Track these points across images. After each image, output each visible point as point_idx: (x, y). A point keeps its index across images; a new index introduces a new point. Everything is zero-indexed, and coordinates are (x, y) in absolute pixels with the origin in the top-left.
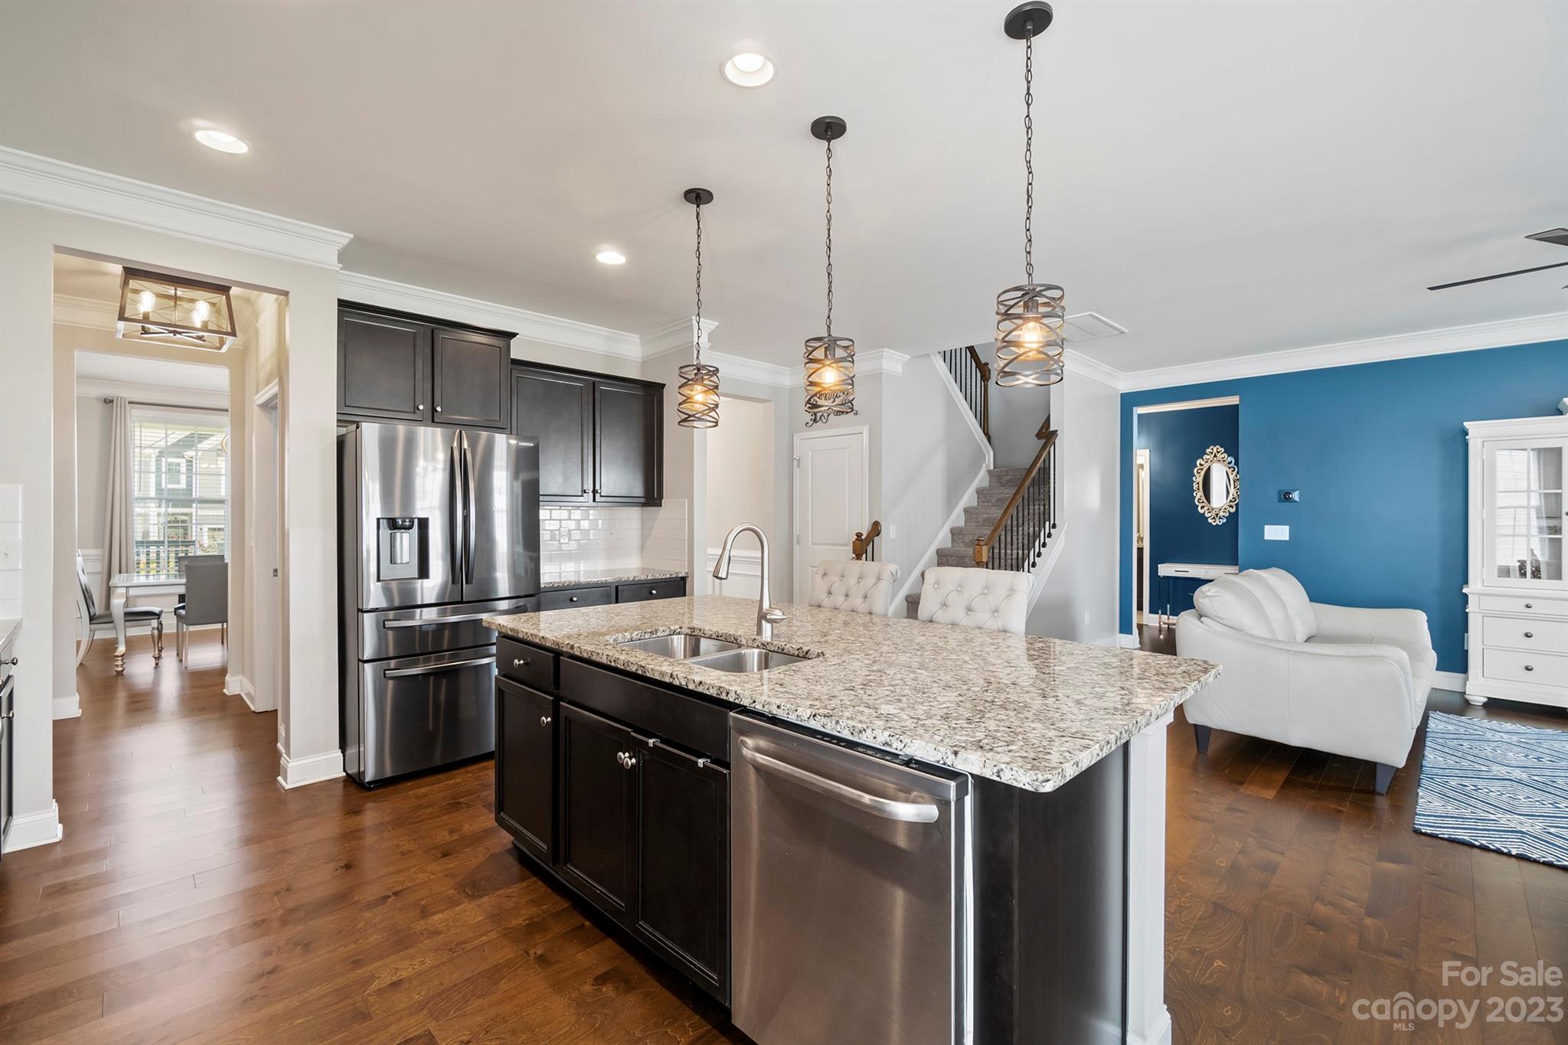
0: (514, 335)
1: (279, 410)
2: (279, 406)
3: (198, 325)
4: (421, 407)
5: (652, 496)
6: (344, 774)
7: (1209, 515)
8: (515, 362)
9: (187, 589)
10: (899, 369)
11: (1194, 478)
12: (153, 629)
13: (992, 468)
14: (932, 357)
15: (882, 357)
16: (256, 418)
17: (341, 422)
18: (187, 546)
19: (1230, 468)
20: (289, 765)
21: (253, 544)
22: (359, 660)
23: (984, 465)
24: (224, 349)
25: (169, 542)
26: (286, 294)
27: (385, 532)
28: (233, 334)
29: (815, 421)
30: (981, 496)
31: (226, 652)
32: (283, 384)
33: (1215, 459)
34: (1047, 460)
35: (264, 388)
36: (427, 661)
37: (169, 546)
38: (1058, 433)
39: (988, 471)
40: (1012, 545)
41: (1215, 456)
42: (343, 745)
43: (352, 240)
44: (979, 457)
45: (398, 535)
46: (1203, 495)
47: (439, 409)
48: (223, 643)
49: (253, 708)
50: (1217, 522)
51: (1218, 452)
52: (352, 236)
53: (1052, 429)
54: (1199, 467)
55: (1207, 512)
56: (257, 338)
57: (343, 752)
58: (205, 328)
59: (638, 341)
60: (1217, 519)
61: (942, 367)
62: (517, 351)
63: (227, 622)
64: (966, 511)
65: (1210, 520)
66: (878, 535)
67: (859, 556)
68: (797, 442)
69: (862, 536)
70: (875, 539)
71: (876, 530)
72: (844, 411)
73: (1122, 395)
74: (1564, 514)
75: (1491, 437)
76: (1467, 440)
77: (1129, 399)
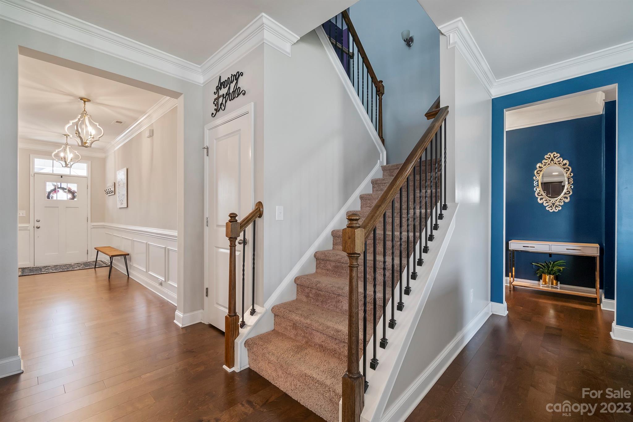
7: (547, 204)
11: (534, 178)
13: (385, 164)
15: (263, 25)
19: (564, 169)
23: (379, 161)
29: (218, 111)
30: (376, 186)
33: (552, 162)
34: (438, 135)
38: (449, 109)
39: (382, 166)
40: (401, 226)
41: (552, 160)
44: (373, 155)
46: (541, 190)
50: (554, 210)
51: (555, 157)
53: (442, 106)
54: (538, 169)
55: (545, 202)
60: (554, 207)
64: (362, 197)
65: (547, 209)
66: (260, 216)
67: (232, 240)
68: (207, 132)
69: (237, 218)
70: (258, 220)
71: (258, 212)
72: (238, 92)
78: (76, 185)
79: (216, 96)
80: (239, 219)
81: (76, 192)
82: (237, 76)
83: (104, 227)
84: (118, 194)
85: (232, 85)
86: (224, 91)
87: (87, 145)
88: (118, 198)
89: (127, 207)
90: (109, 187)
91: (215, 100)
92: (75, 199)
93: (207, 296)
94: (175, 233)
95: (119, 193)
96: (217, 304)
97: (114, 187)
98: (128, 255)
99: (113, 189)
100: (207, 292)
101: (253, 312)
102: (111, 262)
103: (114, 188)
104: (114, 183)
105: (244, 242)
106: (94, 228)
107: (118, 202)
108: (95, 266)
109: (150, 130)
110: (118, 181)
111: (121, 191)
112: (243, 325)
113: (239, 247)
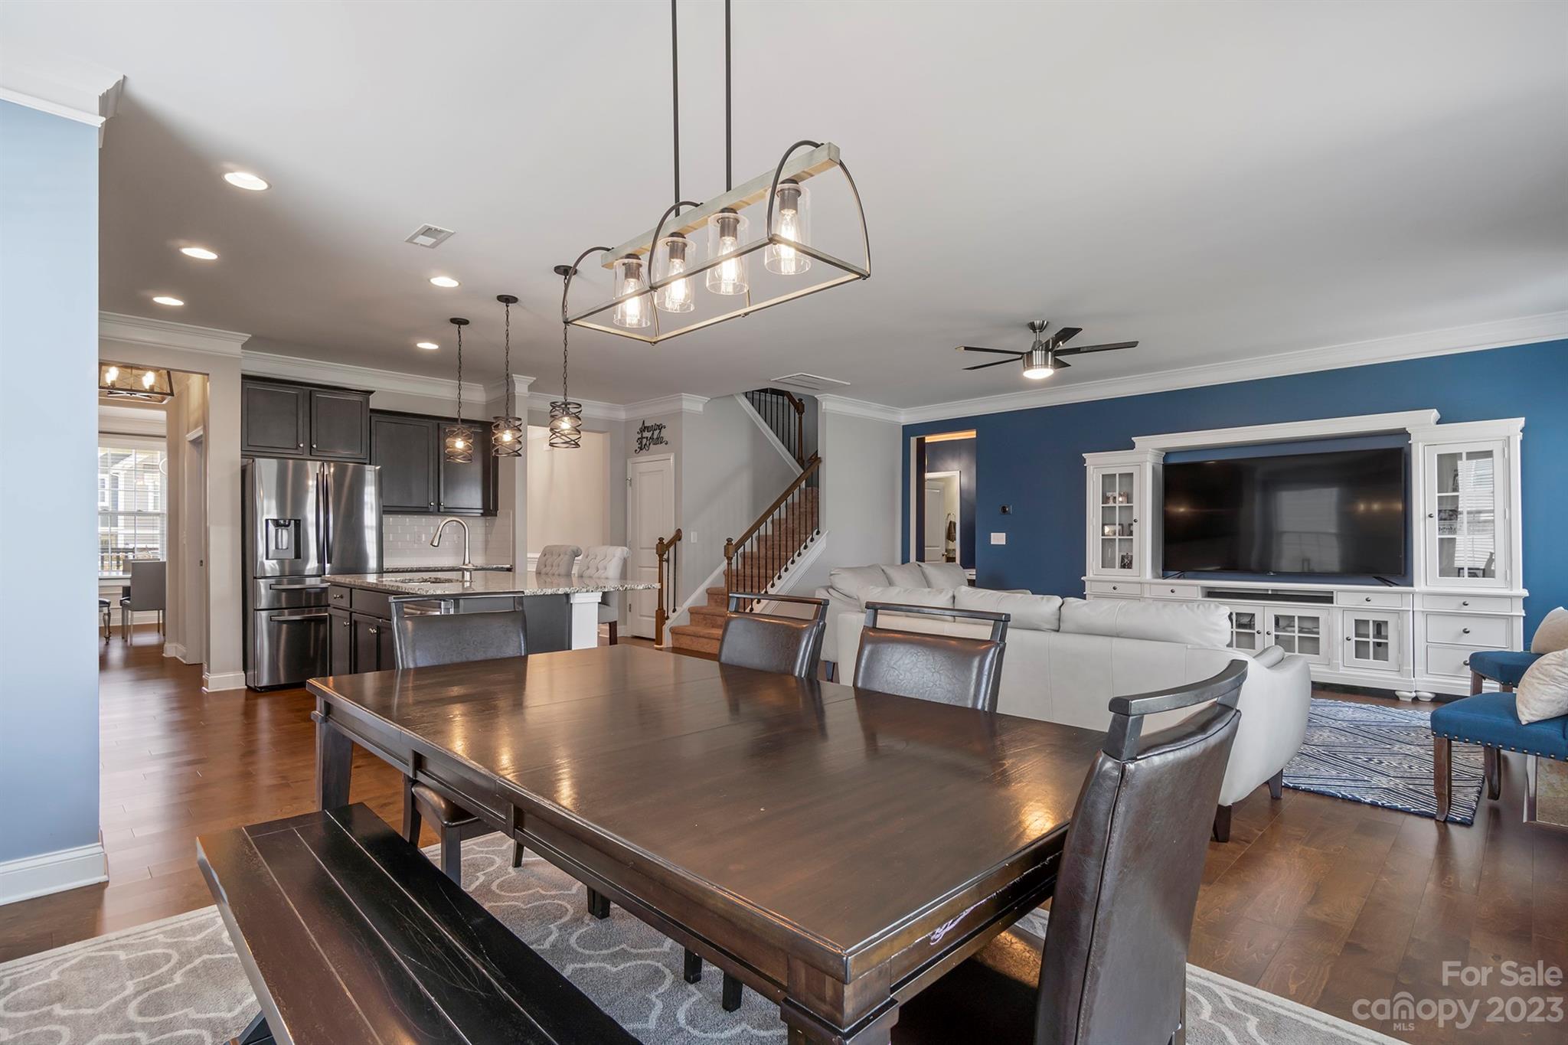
0: (372, 392)
1: (203, 445)
2: (204, 442)
3: (147, 387)
4: (302, 445)
5: (490, 508)
6: (246, 687)
8: (373, 411)
9: (132, 583)
10: (700, 408)
12: (105, 614)
14: (737, 397)
15: (681, 399)
16: (187, 452)
17: (243, 456)
18: (126, 552)
20: (210, 678)
21: (185, 542)
22: (255, 610)
24: (164, 402)
25: (112, 549)
26: (208, 375)
27: (272, 528)
28: (172, 394)
29: (641, 449)
31: (162, 637)
32: (205, 429)
35: (193, 430)
36: (303, 613)
37: (112, 552)
38: (822, 459)
42: (245, 669)
43: (250, 338)
45: (280, 530)
47: (315, 446)
48: (159, 631)
49: (184, 662)
52: (250, 336)
56: (188, 391)
57: (246, 673)
58: (152, 390)
59: (482, 389)
61: (745, 404)
62: (375, 403)
63: (164, 610)
66: (680, 540)
67: (661, 556)
68: (630, 462)
69: (663, 541)
70: (678, 543)
71: (678, 536)
72: (659, 441)
73: (903, 426)
74: (1135, 521)
75: (1098, 465)
76: (1086, 467)
77: (908, 431)
79: (640, 436)
80: (665, 542)
82: (660, 427)
85: (656, 432)
86: (647, 434)
91: (639, 438)
93: (630, 611)
96: (641, 616)
100: (630, 608)
101: (674, 611)
105: (668, 561)
112: (668, 618)
113: (665, 564)
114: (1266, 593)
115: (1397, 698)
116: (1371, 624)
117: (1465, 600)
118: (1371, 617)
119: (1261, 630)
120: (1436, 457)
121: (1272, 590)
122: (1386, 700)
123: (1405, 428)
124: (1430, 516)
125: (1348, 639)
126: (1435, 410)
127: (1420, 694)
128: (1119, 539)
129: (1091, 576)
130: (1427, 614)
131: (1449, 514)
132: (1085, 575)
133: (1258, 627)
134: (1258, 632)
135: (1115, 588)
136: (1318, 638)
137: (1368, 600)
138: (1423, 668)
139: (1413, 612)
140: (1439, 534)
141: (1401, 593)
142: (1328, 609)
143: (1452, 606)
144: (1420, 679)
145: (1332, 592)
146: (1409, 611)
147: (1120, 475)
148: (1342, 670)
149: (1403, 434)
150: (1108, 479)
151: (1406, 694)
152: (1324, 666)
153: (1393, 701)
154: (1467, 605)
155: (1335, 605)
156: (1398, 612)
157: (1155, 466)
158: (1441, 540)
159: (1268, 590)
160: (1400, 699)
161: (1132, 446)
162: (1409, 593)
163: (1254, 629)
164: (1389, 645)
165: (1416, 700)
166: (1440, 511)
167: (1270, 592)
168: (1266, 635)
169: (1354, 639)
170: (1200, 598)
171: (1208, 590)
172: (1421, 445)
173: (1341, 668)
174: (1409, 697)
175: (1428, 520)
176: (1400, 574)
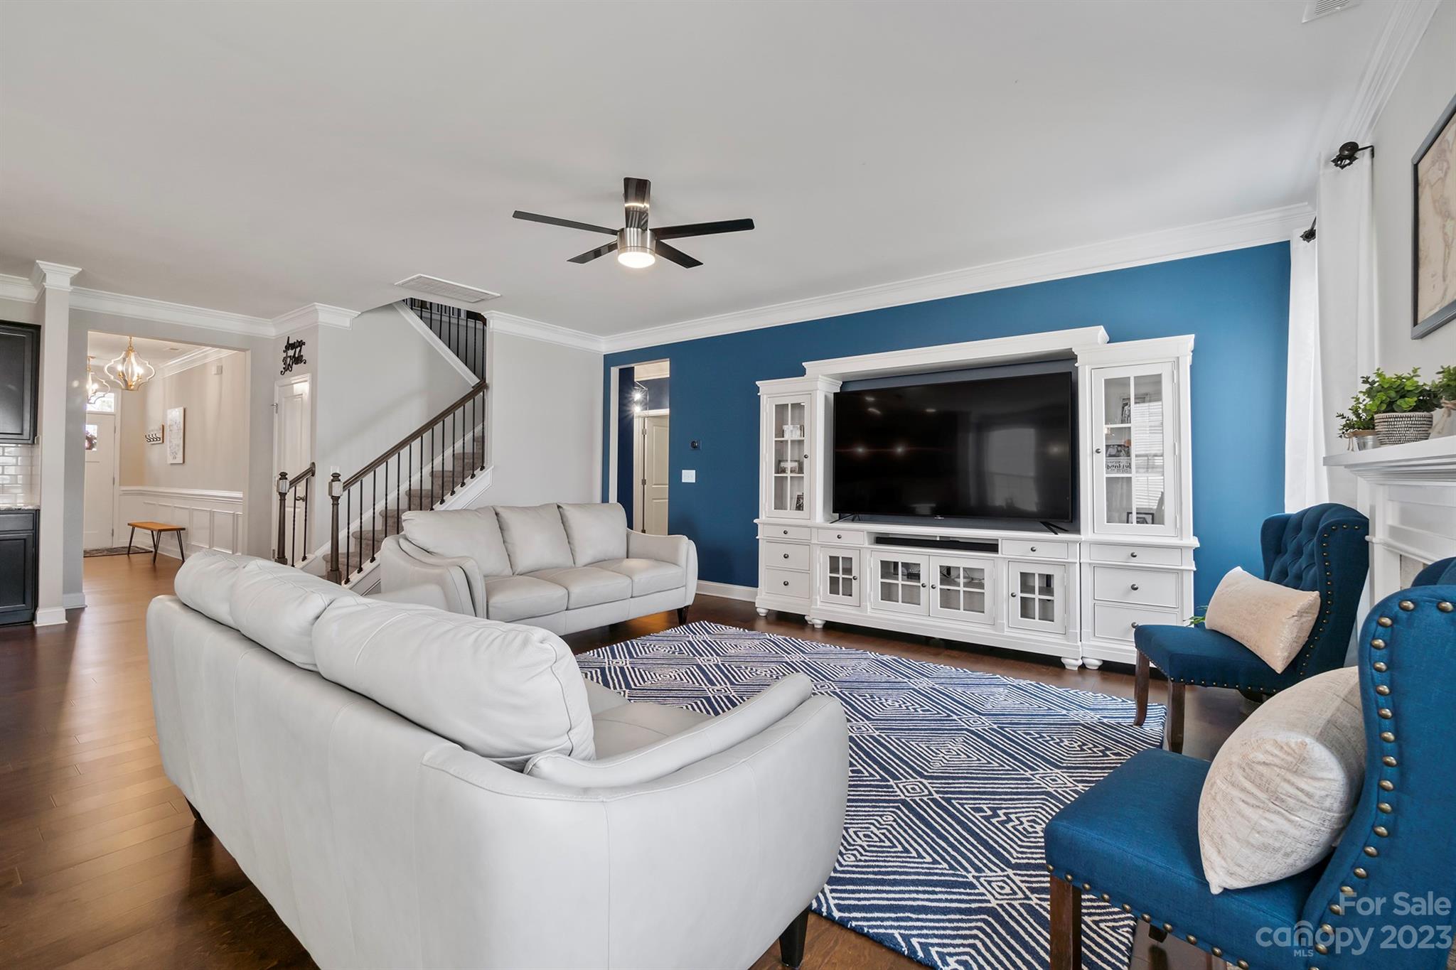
5: (35, 434)
10: (348, 322)
15: (315, 311)
29: (286, 370)
38: (489, 385)
66: (313, 472)
67: (282, 495)
68: (277, 388)
69: (287, 476)
71: (311, 470)
72: (300, 360)
73: (605, 355)
74: (806, 457)
75: (771, 392)
76: (760, 396)
77: (610, 360)
78: (96, 427)
79: (285, 355)
80: (291, 477)
81: (95, 438)
82: (301, 344)
83: (141, 493)
84: (168, 443)
85: (298, 350)
86: (291, 353)
87: (132, 387)
88: (168, 449)
89: (184, 462)
90: (153, 431)
91: (284, 358)
92: (94, 449)
94: (239, 495)
95: (170, 442)
97: (161, 431)
98: (184, 529)
99: (159, 435)
101: (304, 559)
102: (156, 546)
103: (161, 434)
104: (161, 427)
106: (125, 494)
107: (169, 455)
108: (129, 551)
109: (218, 367)
110: (168, 424)
111: (174, 439)
113: (290, 502)
114: (934, 539)
115: (1062, 666)
116: (1037, 577)
117: (1134, 550)
118: (1037, 570)
119: (926, 584)
120: (1103, 381)
121: (940, 537)
122: (1051, 668)
123: (1071, 349)
124: (1098, 451)
125: (1013, 596)
126: (1102, 327)
127: (1087, 661)
128: (791, 477)
129: (764, 518)
130: (1094, 567)
131: (1119, 449)
132: (758, 518)
133: (923, 579)
134: (924, 586)
135: (785, 532)
136: (983, 593)
137: (1033, 550)
138: (1090, 631)
139: (1080, 564)
140: (1107, 473)
141: (1067, 542)
142: (993, 559)
143: (1119, 557)
144: (1087, 643)
145: (998, 540)
146: (1076, 563)
147: (792, 404)
148: (1007, 632)
149: (1069, 357)
150: (781, 409)
151: (1072, 663)
152: (988, 627)
153: (1058, 669)
154: (1135, 556)
155: (1000, 555)
156: (1064, 564)
157: (827, 394)
158: (1110, 481)
159: (936, 536)
160: (1067, 667)
161: (802, 372)
162: (1075, 542)
163: (919, 582)
164: (1055, 601)
165: (1083, 667)
166: (1108, 447)
167: (938, 539)
168: (931, 589)
169: (1020, 595)
170: (866, 545)
171: (878, 536)
172: (1087, 369)
173: (1006, 630)
174: (1075, 666)
175: (1095, 455)
176: (1067, 518)
